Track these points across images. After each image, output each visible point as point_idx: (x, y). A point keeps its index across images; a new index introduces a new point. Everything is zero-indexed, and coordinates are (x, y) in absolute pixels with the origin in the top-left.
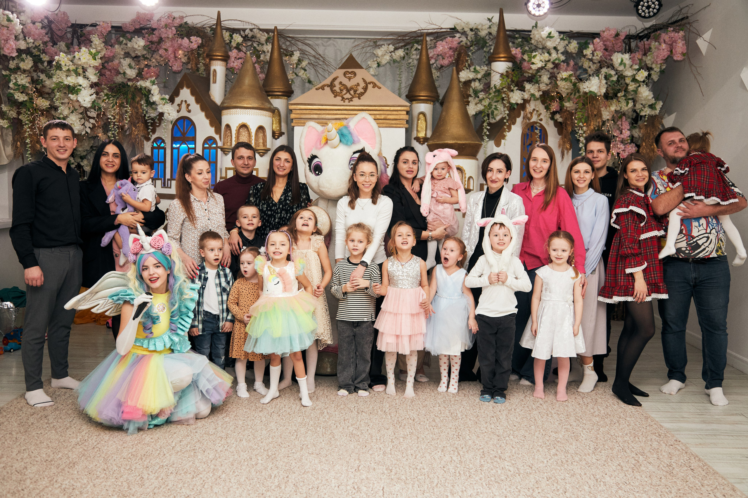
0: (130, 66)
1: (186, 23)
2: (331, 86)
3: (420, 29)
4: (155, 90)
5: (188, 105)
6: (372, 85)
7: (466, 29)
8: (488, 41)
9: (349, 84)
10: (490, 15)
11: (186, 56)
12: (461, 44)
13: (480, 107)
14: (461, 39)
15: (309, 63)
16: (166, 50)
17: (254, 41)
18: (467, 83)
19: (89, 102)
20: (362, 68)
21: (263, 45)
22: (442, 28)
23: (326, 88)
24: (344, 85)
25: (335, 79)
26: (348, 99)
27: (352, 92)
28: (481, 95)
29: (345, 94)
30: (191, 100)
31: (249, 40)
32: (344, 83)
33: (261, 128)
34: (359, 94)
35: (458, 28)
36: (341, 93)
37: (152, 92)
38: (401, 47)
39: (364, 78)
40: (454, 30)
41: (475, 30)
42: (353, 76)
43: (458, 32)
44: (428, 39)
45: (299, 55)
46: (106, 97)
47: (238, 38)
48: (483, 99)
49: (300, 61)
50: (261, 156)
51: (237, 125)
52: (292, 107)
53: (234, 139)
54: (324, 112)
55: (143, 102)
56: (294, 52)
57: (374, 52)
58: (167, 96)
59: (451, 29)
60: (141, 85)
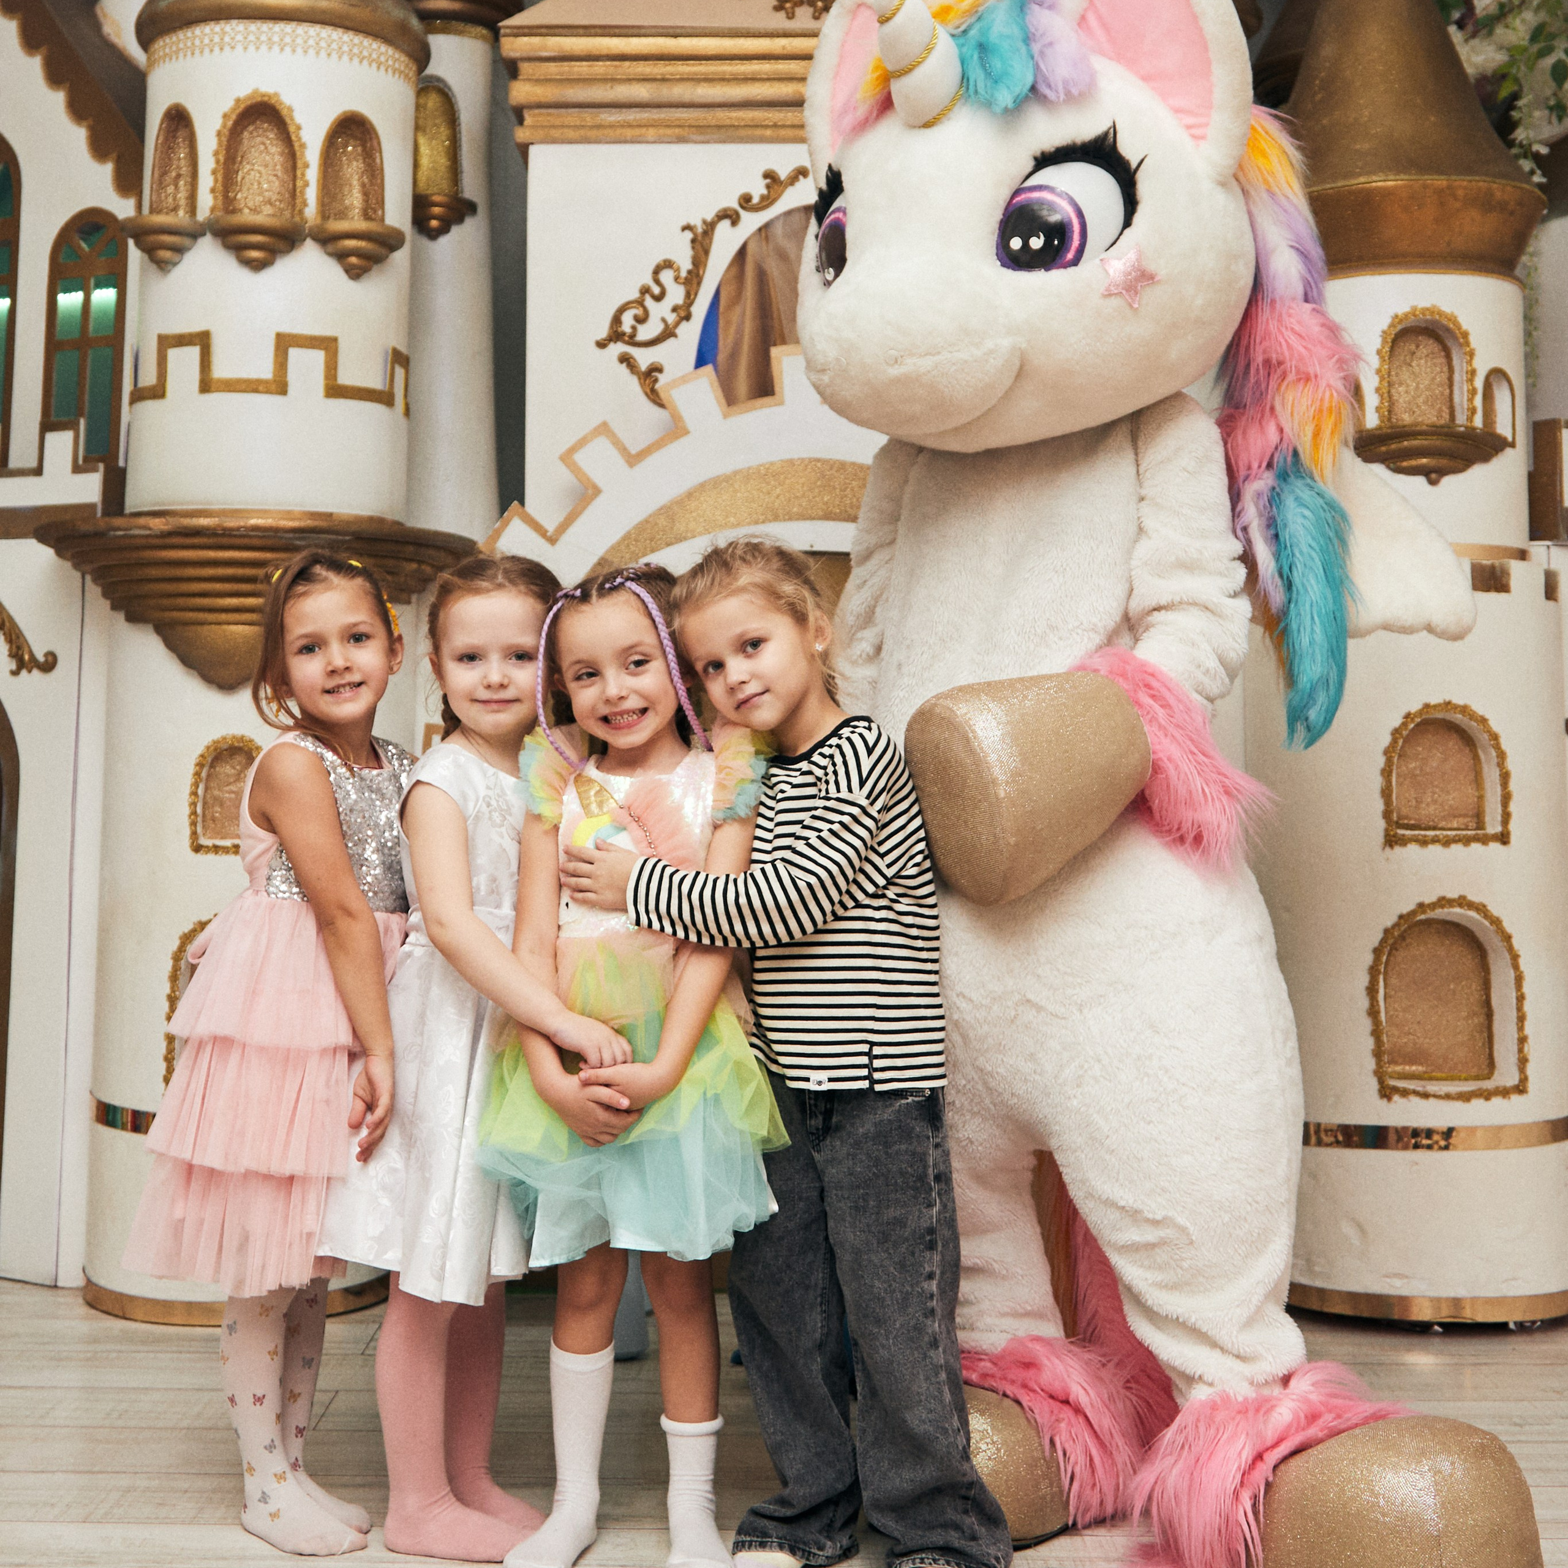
33: (355, 131)
50: (355, 273)
51: (227, 105)
52: (513, 47)
53: (206, 181)
54: (684, 67)
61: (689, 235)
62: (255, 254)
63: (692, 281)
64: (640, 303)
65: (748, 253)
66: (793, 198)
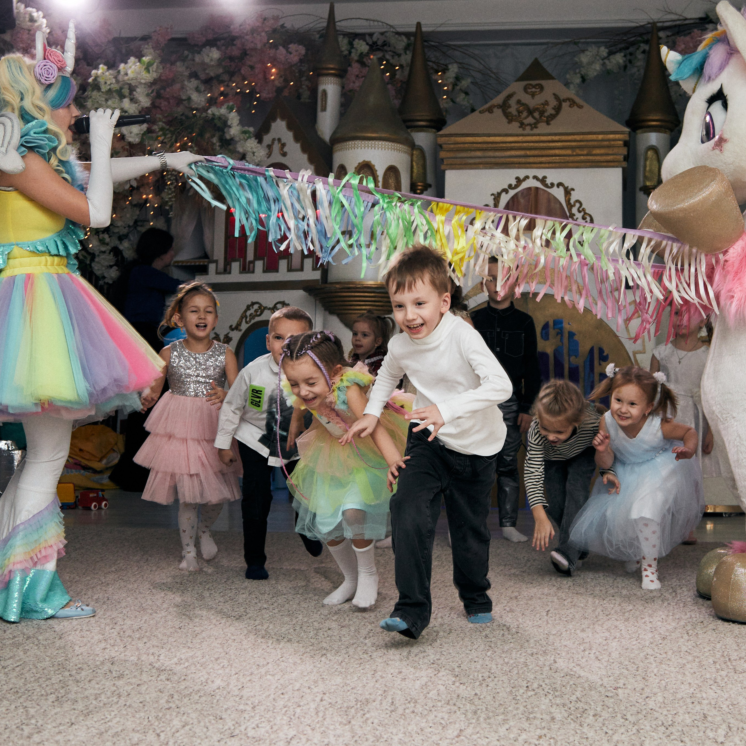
0: (197, 90)
1: (282, 26)
3: (651, 21)
4: (234, 118)
5: (283, 145)
6: (568, 103)
9: (532, 103)
11: (281, 77)
15: (472, 82)
16: (252, 67)
17: (386, 51)
19: (137, 134)
20: (553, 78)
21: (399, 55)
22: (686, 19)
23: (495, 110)
24: (523, 104)
25: (510, 96)
26: (529, 125)
27: (536, 115)
29: (526, 118)
30: (288, 137)
31: (379, 49)
32: (523, 101)
34: (548, 117)
35: (711, 17)
36: (519, 116)
37: (229, 123)
38: (620, 50)
39: (557, 93)
40: (705, 20)
42: (538, 90)
43: (711, 22)
45: (456, 70)
46: (161, 133)
47: (362, 46)
49: (458, 79)
51: (357, 164)
52: (441, 141)
54: (490, 145)
55: (215, 140)
56: (450, 66)
57: (576, 59)
58: (251, 129)
59: (701, 19)
60: (213, 114)
61: (493, 197)
65: (511, 202)
66: (524, 185)
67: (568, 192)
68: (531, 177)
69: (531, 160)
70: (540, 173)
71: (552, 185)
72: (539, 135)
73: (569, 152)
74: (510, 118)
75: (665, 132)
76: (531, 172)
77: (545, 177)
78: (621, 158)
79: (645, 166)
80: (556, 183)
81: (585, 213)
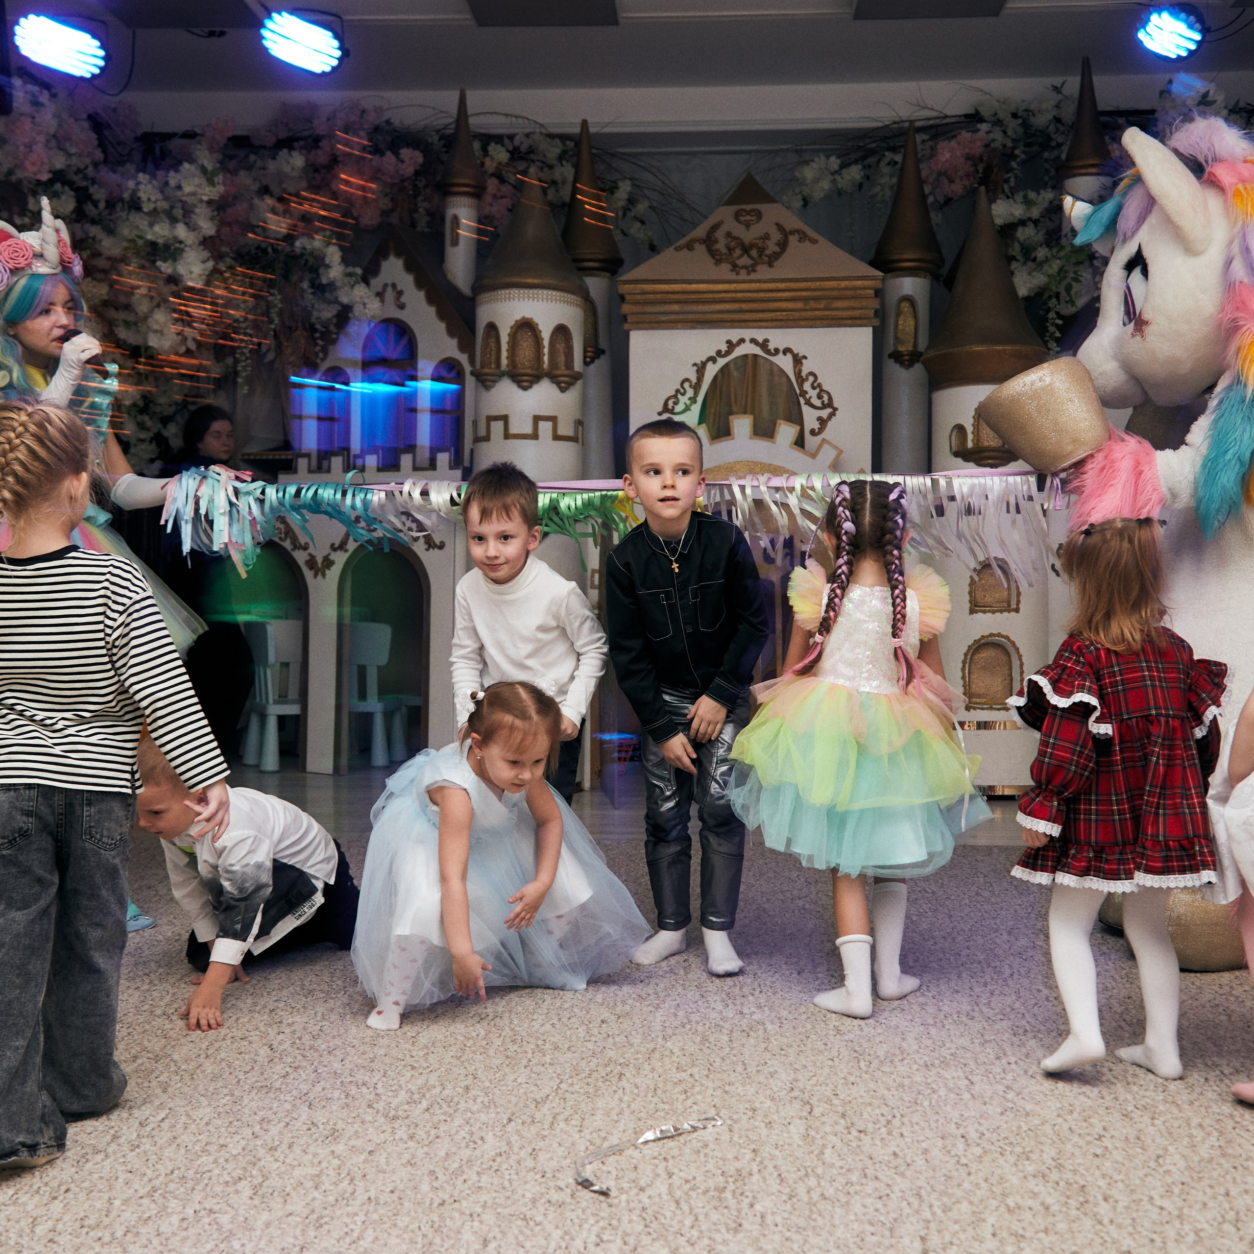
0: (274, 211)
1: (388, 122)
2: (709, 241)
3: (897, 119)
4: (333, 255)
5: (400, 293)
6: (797, 236)
7: (1001, 115)
8: (1054, 136)
9: (748, 236)
10: (1057, 81)
11: (386, 195)
12: (992, 145)
13: (1040, 279)
14: (992, 136)
15: (649, 207)
17: (533, 161)
18: (1007, 230)
19: (200, 275)
20: (773, 201)
21: (551, 167)
22: (946, 117)
23: (696, 246)
24: (735, 238)
25: (715, 227)
26: (745, 267)
27: (754, 253)
28: (1041, 253)
29: (739, 258)
30: (406, 281)
31: (522, 158)
32: (735, 234)
33: (561, 331)
34: (769, 256)
35: (983, 113)
36: (730, 254)
37: (327, 261)
38: (856, 162)
39: (781, 223)
40: (973, 118)
41: (1022, 116)
42: (754, 218)
43: (982, 120)
44: (919, 138)
45: (629, 189)
47: (499, 154)
48: (1047, 260)
49: (631, 201)
50: (563, 390)
51: (512, 323)
52: (624, 289)
53: (504, 354)
54: (693, 296)
55: (305, 285)
56: (620, 184)
57: (797, 174)
58: (359, 271)
59: (966, 116)
60: (304, 248)
61: (695, 368)
62: (525, 384)
63: (697, 387)
64: (675, 396)
65: (720, 375)
66: (739, 352)
67: (798, 360)
68: (748, 340)
69: (747, 316)
70: (760, 335)
71: (777, 351)
72: (759, 281)
73: (800, 305)
74: (717, 258)
75: (925, 277)
76: (747, 333)
77: (766, 341)
78: (871, 313)
79: (896, 325)
80: (781, 349)
81: (822, 390)
